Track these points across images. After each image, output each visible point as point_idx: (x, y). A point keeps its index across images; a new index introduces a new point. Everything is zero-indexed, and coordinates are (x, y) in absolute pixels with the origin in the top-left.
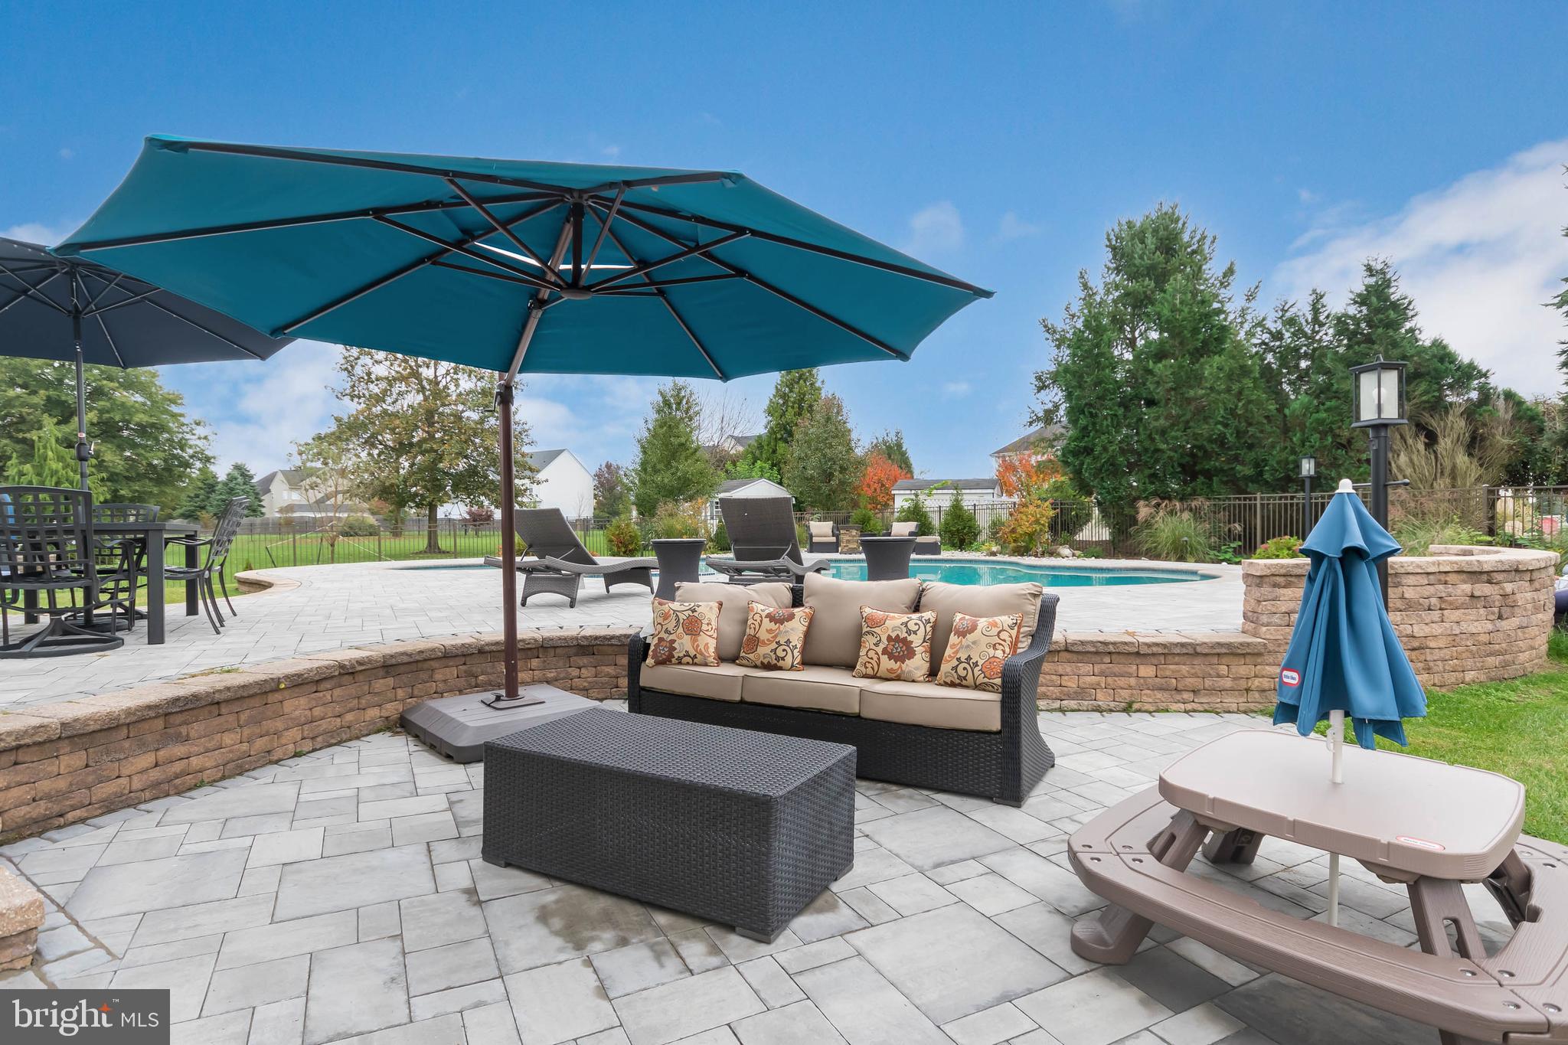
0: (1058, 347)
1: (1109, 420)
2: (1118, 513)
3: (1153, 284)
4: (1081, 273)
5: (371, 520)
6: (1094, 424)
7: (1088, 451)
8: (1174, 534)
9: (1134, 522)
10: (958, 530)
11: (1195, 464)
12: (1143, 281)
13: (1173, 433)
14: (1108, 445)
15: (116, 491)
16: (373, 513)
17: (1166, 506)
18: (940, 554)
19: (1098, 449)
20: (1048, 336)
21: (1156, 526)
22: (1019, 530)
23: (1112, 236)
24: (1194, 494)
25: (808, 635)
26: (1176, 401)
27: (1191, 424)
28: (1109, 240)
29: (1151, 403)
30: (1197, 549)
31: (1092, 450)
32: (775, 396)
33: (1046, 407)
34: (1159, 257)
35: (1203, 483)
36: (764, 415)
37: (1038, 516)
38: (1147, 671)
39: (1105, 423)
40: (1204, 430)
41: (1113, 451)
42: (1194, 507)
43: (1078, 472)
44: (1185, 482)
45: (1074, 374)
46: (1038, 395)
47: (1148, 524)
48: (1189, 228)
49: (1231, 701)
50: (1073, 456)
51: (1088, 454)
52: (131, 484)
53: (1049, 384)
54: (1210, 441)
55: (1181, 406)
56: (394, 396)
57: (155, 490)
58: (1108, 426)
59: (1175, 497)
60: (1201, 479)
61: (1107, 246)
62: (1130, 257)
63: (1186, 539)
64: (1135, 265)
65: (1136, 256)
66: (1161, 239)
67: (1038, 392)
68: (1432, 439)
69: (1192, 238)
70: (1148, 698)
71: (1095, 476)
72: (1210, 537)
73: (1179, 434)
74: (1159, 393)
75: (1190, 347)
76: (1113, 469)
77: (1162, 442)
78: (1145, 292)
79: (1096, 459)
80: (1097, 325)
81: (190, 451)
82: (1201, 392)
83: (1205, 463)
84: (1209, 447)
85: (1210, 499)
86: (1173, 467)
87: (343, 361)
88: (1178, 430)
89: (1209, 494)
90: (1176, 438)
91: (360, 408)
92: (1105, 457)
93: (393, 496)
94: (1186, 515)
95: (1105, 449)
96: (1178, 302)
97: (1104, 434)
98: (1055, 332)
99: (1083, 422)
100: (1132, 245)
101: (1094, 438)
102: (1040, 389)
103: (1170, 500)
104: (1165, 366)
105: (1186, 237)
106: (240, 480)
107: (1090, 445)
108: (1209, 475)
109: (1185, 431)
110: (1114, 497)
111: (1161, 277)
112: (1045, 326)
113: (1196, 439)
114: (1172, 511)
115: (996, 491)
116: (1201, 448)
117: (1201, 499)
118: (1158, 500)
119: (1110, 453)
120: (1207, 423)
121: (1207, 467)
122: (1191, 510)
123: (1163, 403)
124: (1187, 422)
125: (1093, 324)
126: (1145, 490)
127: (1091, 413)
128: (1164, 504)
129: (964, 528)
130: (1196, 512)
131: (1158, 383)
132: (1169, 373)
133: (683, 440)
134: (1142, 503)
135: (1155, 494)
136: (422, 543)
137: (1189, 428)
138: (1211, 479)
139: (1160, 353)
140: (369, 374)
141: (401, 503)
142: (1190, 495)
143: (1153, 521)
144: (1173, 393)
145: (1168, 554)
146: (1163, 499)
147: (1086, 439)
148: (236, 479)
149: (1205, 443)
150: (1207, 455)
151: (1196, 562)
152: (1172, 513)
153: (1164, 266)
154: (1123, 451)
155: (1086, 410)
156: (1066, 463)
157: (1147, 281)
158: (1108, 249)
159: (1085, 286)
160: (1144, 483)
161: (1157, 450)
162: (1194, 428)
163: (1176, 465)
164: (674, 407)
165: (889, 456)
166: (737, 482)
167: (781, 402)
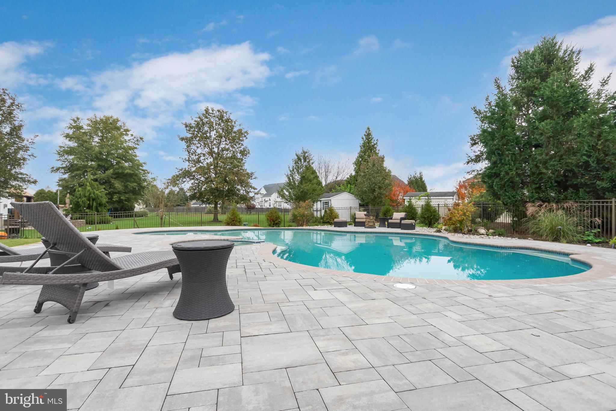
0: (482, 122)
1: (510, 157)
2: (516, 209)
3: (539, 81)
4: (496, 80)
6: (501, 160)
7: (497, 175)
8: (552, 224)
9: (525, 216)
10: (428, 217)
11: (567, 181)
12: (533, 80)
13: (552, 163)
14: (509, 171)
15: (120, 197)
17: (546, 206)
18: (414, 229)
19: (503, 173)
20: (476, 115)
21: (539, 218)
22: (454, 219)
23: (515, 61)
24: (566, 199)
26: (554, 144)
27: (564, 157)
28: (513, 62)
29: (537, 146)
30: (567, 233)
31: (499, 174)
32: (358, 157)
33: (477, 154)
34: (543, 66)
35: (572, 192)
36: (353, 165)
37: (465, 211)
39: (507, 159)
40: (573, 160)
41: (513, 174)
42: (566, 207)
43: (491, 187)
44: (560, 192)
45: (489, 133)
46: (472, 148)
47: (534, 217)
48: (564, 48)
50: (488, 178)
51: (497, 177)
52: (126, 195)
53: (478, 142)
54: (578, 166)
55: (557, 147)
58: (509, 160)
59: (553, 201)
60: (570, 190)
61: (512, 66)
62: (526, 68)
63: (560, 227)
64: (528, 72)
65: (529, 67)
66: (545, 56)
67: (472, 146)
69: (565, 54)
71: (501, 188)
72: (577, 226)
73: (556, 163)
74: (542, 139)
75: (564, 112)
76: (512, 185)
77: (544, 168)
78: (534, 86)
79: (502, 179)
80: (503, 105)
82: (571, 137)
83: (573, 180)
84: (576, 170)
85: (576, 202)
86: (551, 183)
87: (185, 147)
88: (555, 161)
89: (577, 198)
90: (554, 166)
92: (507, 177)
94: (560, 212)
95: (507, 173)
96: (555, 87)
97: (507, 165)
98: (480, 113)
99: (494, 158)
100: (527, 62)
101: (500, 168)
102: (473, 145)
103: (549, 202)
104: (546, 124)
105: (561, 54)
107: (498, 171)
108: (576, 187)
109: (559, 161)
110: (513, 201)
111: (544, 76)
112: (475, 111)
113: (568, 166)
114: (550, 209)
115: (455, 197)
116: (572, 171)
117: (571, 202)
118: (541, 203)
119: (510, 175)
120: (575, 156)
121: (575, 183)
122: (564, 209)
123: (544, 146)
124: (562, 156)
125: (502, 104)
126: (532, 197)
127: (499, 154)
128: (544, 205)
129: (431, 216)
130: (568, 211)
131: (542, 134)
132: (549, 127)
134: (529, 204)
135: (540, 199)
136: (211, 217)
137: (563, 159)
138: (578, 190)
139: (543, 117)
142: (563, 199)
143: (537, 216)
144: (551, 139)
145: (547, 236)
146: (544, 202)
147: (496, 168)
149: (574, 168)
150: (575, 175)
151: (568, 243)
152: (551, 210)
153: (547, 70)
154: (518, 175)
155: (495, 152)
156: (484, 182)
157: (535, 79)
158: (513, 68)
159: (499, 87)
160: (532, 193)
161: (541, 173)
162: (566, 159)
163: (553, 182)
164: (302, 161)
165: (416, 183)
166: (334, 193)
167: (360, 159)
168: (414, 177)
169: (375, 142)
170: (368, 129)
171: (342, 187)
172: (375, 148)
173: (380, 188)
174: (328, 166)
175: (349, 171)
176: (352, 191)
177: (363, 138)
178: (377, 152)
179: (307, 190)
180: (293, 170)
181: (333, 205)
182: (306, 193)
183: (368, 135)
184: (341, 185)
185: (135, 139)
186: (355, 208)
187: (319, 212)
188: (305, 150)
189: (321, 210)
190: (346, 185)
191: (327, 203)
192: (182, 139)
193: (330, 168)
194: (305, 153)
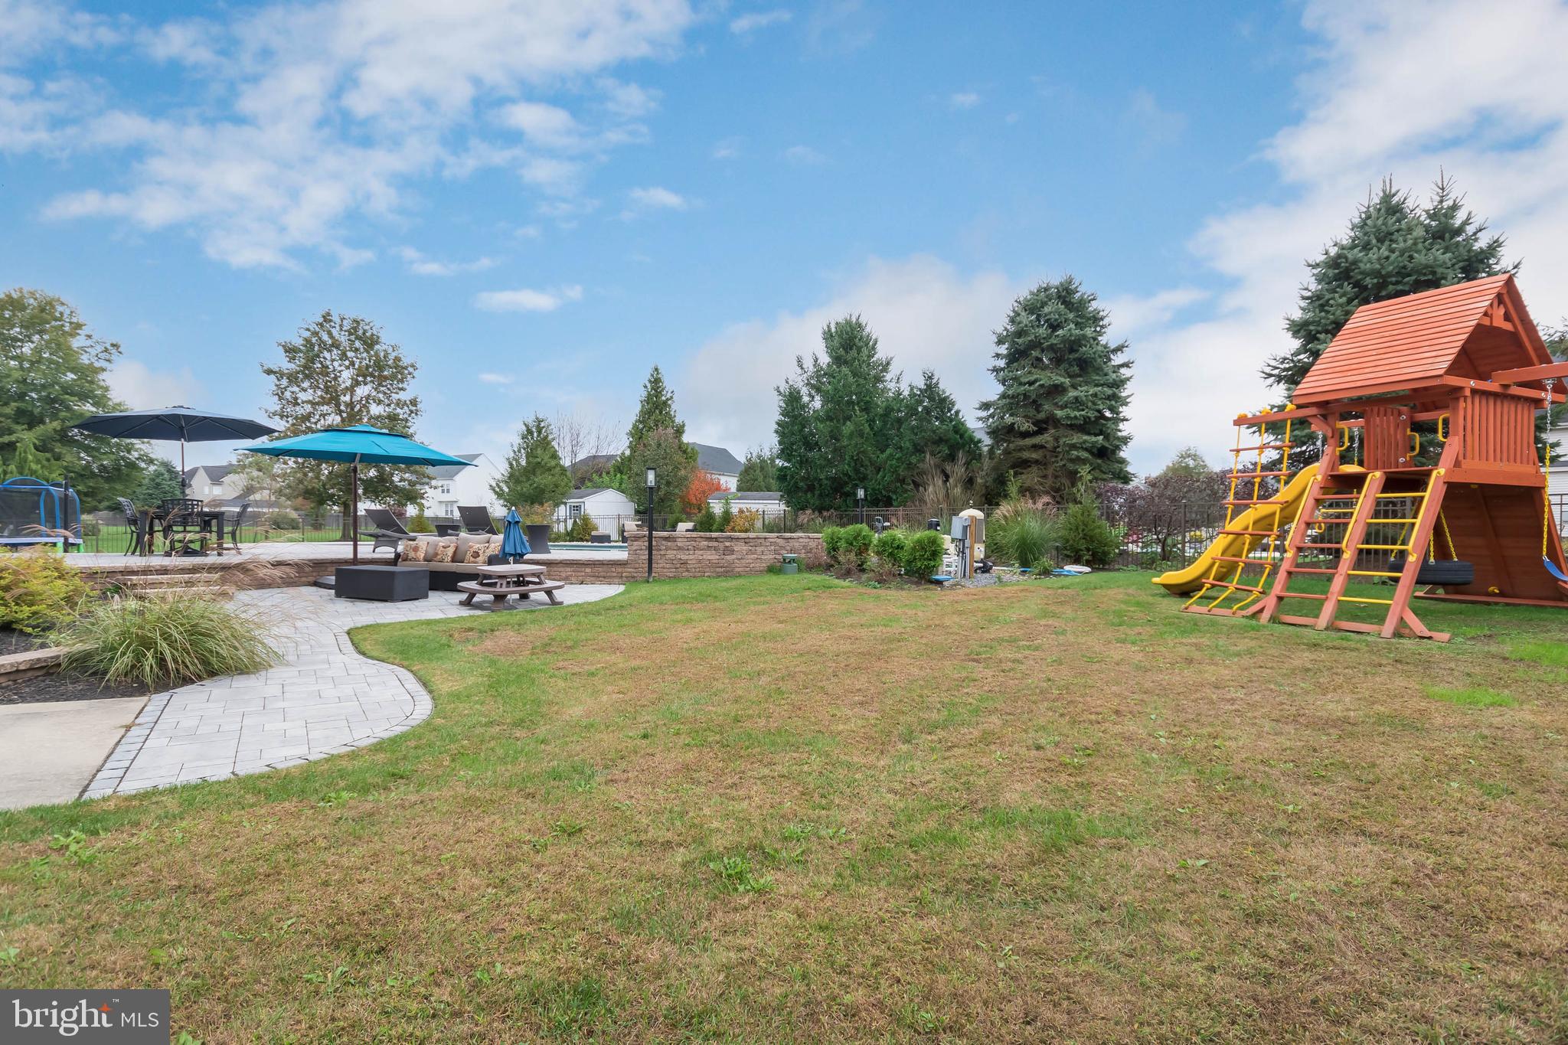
5: (294, 515)
16: (296, 509)
17: (809, 515)
25: (455, 552)
36: (626, 437)
38: (588, 570)
49: (616, 580)
56: (317, 417)
57: (107, 486)
68: (947, 477)
70: (588, 579)
81: (136, 454)
87: (275, 388)
91: (288, 425)
93: (317, 497)
106: (167, 476)
117: (832, 511)
130: (827, 519)
133: (539, 460)
134: (800, 512)
136: (339, 535)
140: (296, 399)
141: (321, 502)
148: (163, 475)
164: (535, 434)
165: (762, 468)
166: (590, 490)
167: (641, 426)
168: (759, 457)
169: (668, 396)
170: (656, 370)
171: (606, 478)
172: (670, 406)
173: (668, 484)
174: (578, 435)
175: (618, 445)
176: (623, 486)
177: (645, 387)
178: (672, 413)
179: (545, 486)
180: (519, 451)
181: (587, 512)
182: (542, 491)
183: (656, 382)
184: (604, 474)
185: (99, 348)
186: (627, 517)
187: (562, 525)
188: (541, 417)
189: (565, 521)
190: (612, 473)
191: (577, 508)
192: (269, 372)
193: (581, 436)
194: (539, 421)
